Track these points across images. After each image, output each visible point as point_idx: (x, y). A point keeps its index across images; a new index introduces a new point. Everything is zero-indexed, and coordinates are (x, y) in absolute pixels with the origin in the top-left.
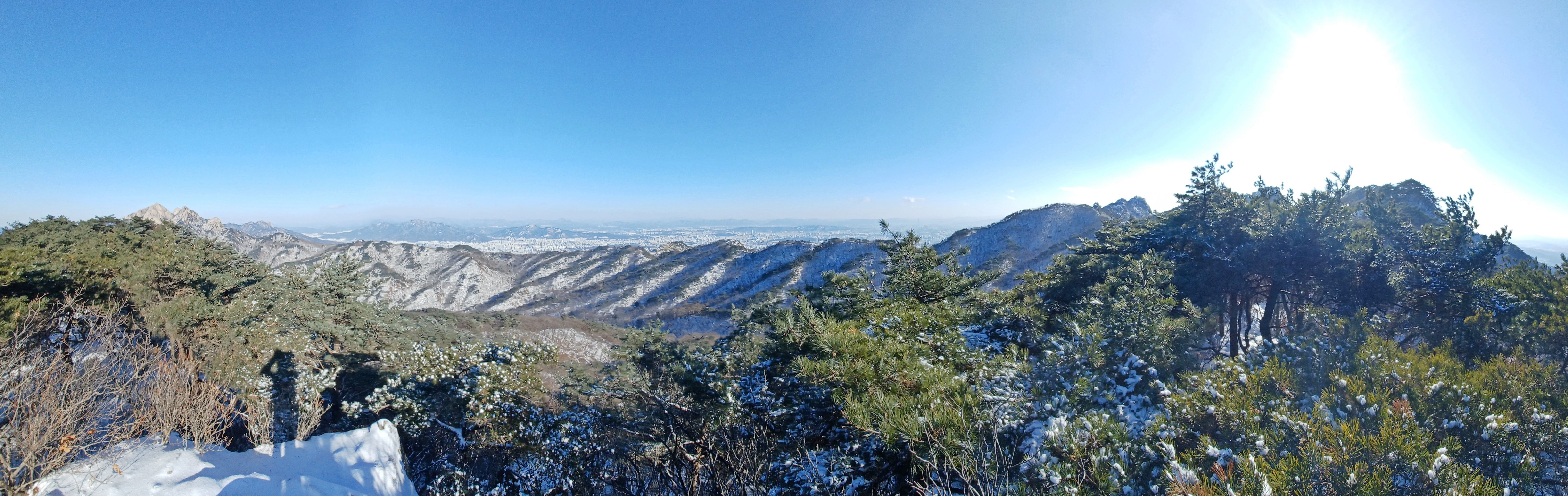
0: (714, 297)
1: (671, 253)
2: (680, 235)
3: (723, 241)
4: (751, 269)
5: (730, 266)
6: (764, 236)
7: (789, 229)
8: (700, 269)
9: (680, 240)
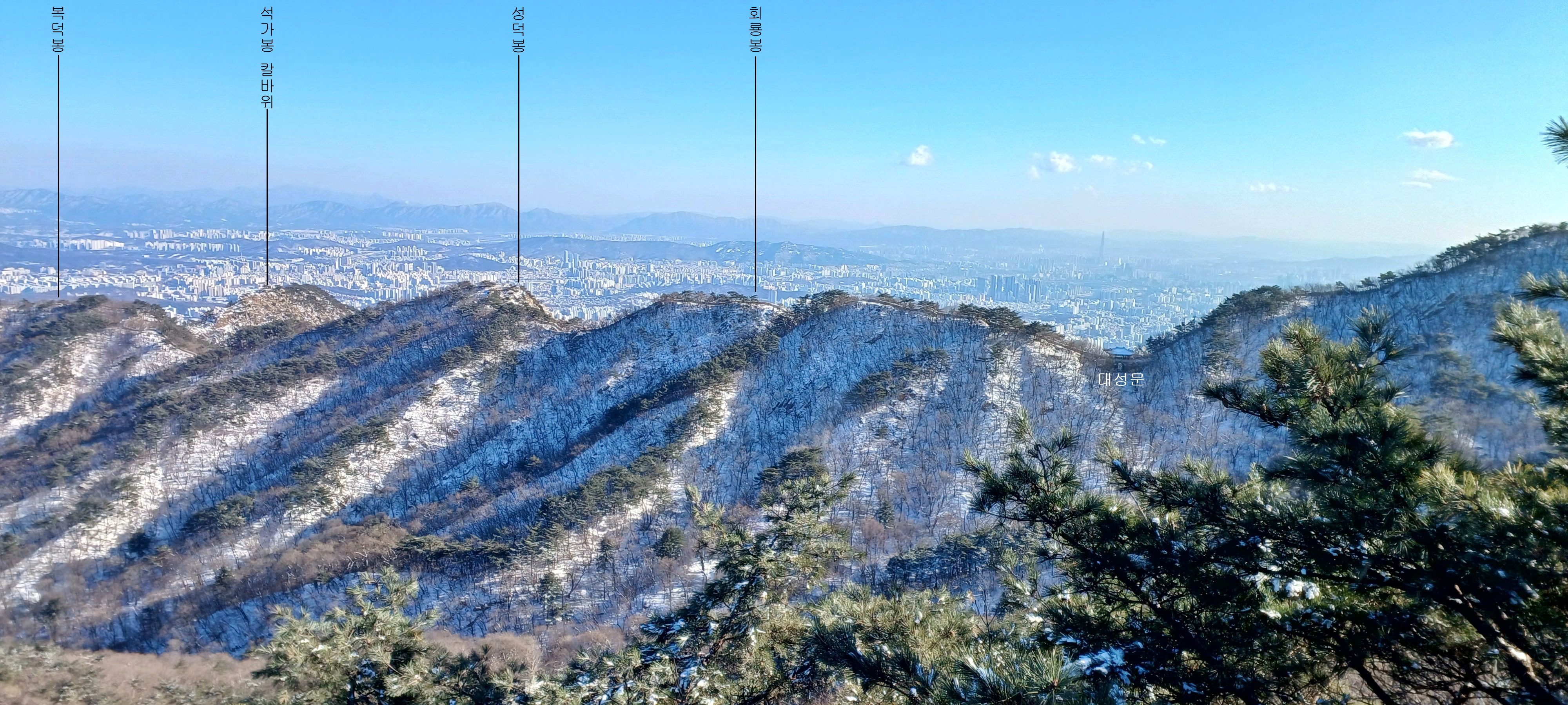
0: (441, 495)
1: (275, 329)
2: (308, 258)
3: (467, 287)
4: (568, 392)
5: (496, 380)
6: (608, 272)
7: (687, 253)
8: (389, 394)
9: (307, 278)
